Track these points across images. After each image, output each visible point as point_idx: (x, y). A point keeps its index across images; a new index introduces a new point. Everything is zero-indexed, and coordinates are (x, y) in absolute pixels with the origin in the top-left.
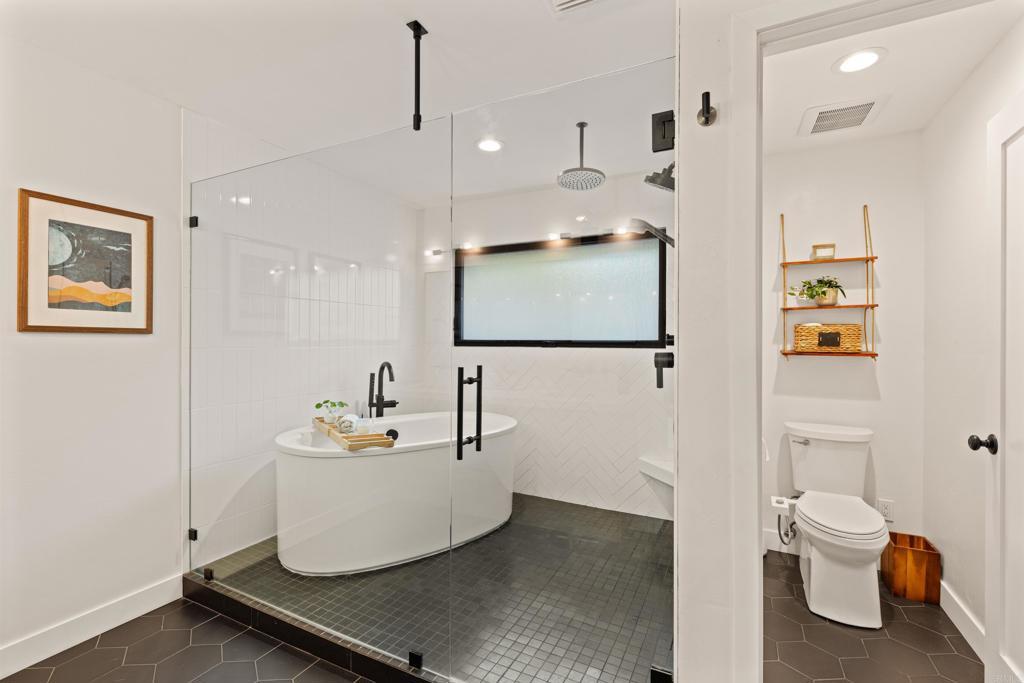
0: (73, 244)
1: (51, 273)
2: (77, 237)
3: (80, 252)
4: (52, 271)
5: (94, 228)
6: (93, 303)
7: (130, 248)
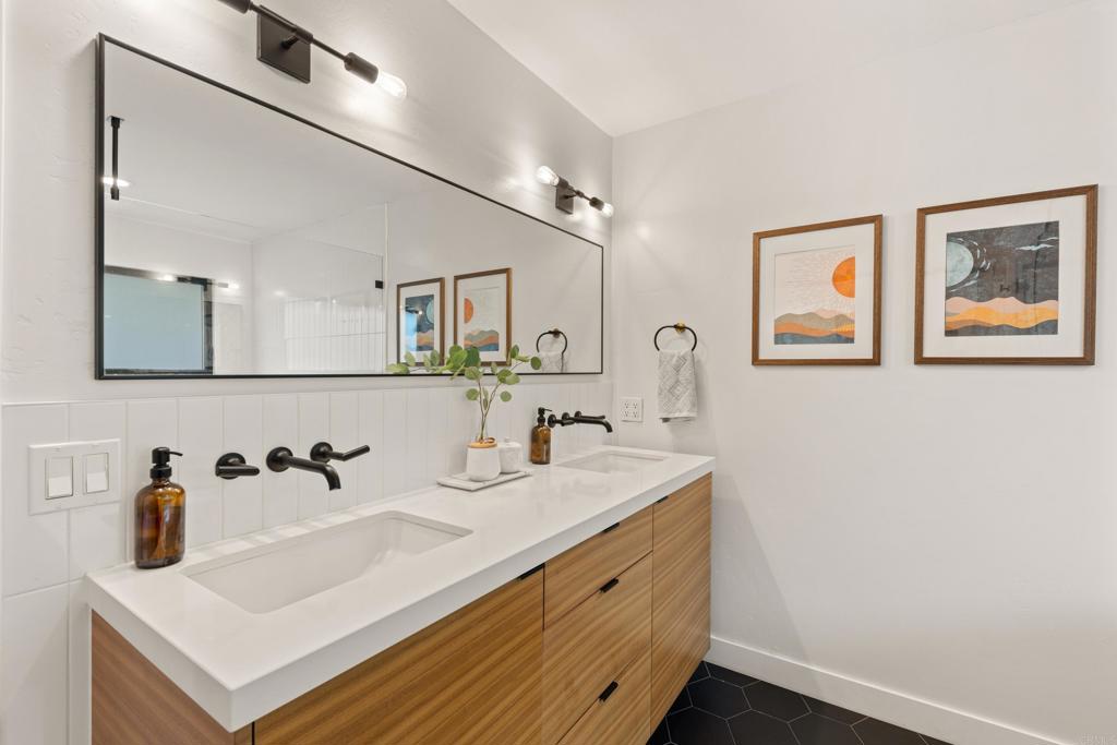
0: (974, 255)
1: (948, 296)
2: (981, 246)
3: (984, 263)
4: (950, 293)
5: (1002, 229)
6: (999, 327)
7: (1056, 242)
